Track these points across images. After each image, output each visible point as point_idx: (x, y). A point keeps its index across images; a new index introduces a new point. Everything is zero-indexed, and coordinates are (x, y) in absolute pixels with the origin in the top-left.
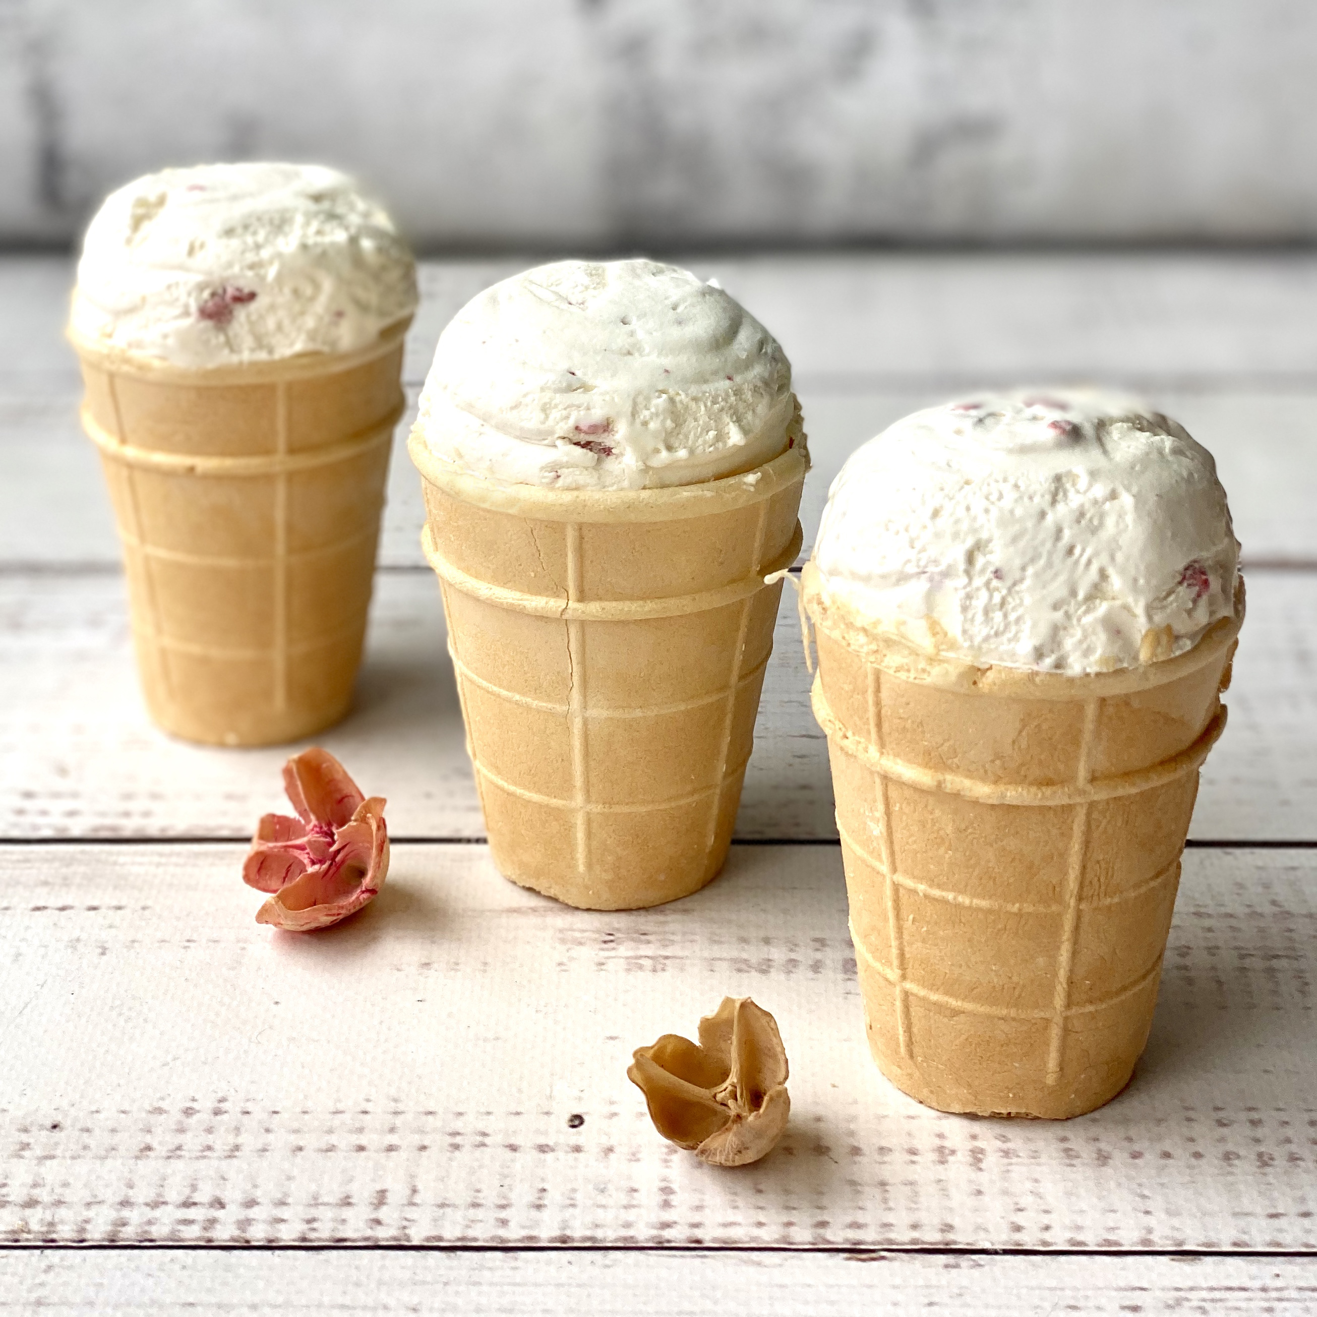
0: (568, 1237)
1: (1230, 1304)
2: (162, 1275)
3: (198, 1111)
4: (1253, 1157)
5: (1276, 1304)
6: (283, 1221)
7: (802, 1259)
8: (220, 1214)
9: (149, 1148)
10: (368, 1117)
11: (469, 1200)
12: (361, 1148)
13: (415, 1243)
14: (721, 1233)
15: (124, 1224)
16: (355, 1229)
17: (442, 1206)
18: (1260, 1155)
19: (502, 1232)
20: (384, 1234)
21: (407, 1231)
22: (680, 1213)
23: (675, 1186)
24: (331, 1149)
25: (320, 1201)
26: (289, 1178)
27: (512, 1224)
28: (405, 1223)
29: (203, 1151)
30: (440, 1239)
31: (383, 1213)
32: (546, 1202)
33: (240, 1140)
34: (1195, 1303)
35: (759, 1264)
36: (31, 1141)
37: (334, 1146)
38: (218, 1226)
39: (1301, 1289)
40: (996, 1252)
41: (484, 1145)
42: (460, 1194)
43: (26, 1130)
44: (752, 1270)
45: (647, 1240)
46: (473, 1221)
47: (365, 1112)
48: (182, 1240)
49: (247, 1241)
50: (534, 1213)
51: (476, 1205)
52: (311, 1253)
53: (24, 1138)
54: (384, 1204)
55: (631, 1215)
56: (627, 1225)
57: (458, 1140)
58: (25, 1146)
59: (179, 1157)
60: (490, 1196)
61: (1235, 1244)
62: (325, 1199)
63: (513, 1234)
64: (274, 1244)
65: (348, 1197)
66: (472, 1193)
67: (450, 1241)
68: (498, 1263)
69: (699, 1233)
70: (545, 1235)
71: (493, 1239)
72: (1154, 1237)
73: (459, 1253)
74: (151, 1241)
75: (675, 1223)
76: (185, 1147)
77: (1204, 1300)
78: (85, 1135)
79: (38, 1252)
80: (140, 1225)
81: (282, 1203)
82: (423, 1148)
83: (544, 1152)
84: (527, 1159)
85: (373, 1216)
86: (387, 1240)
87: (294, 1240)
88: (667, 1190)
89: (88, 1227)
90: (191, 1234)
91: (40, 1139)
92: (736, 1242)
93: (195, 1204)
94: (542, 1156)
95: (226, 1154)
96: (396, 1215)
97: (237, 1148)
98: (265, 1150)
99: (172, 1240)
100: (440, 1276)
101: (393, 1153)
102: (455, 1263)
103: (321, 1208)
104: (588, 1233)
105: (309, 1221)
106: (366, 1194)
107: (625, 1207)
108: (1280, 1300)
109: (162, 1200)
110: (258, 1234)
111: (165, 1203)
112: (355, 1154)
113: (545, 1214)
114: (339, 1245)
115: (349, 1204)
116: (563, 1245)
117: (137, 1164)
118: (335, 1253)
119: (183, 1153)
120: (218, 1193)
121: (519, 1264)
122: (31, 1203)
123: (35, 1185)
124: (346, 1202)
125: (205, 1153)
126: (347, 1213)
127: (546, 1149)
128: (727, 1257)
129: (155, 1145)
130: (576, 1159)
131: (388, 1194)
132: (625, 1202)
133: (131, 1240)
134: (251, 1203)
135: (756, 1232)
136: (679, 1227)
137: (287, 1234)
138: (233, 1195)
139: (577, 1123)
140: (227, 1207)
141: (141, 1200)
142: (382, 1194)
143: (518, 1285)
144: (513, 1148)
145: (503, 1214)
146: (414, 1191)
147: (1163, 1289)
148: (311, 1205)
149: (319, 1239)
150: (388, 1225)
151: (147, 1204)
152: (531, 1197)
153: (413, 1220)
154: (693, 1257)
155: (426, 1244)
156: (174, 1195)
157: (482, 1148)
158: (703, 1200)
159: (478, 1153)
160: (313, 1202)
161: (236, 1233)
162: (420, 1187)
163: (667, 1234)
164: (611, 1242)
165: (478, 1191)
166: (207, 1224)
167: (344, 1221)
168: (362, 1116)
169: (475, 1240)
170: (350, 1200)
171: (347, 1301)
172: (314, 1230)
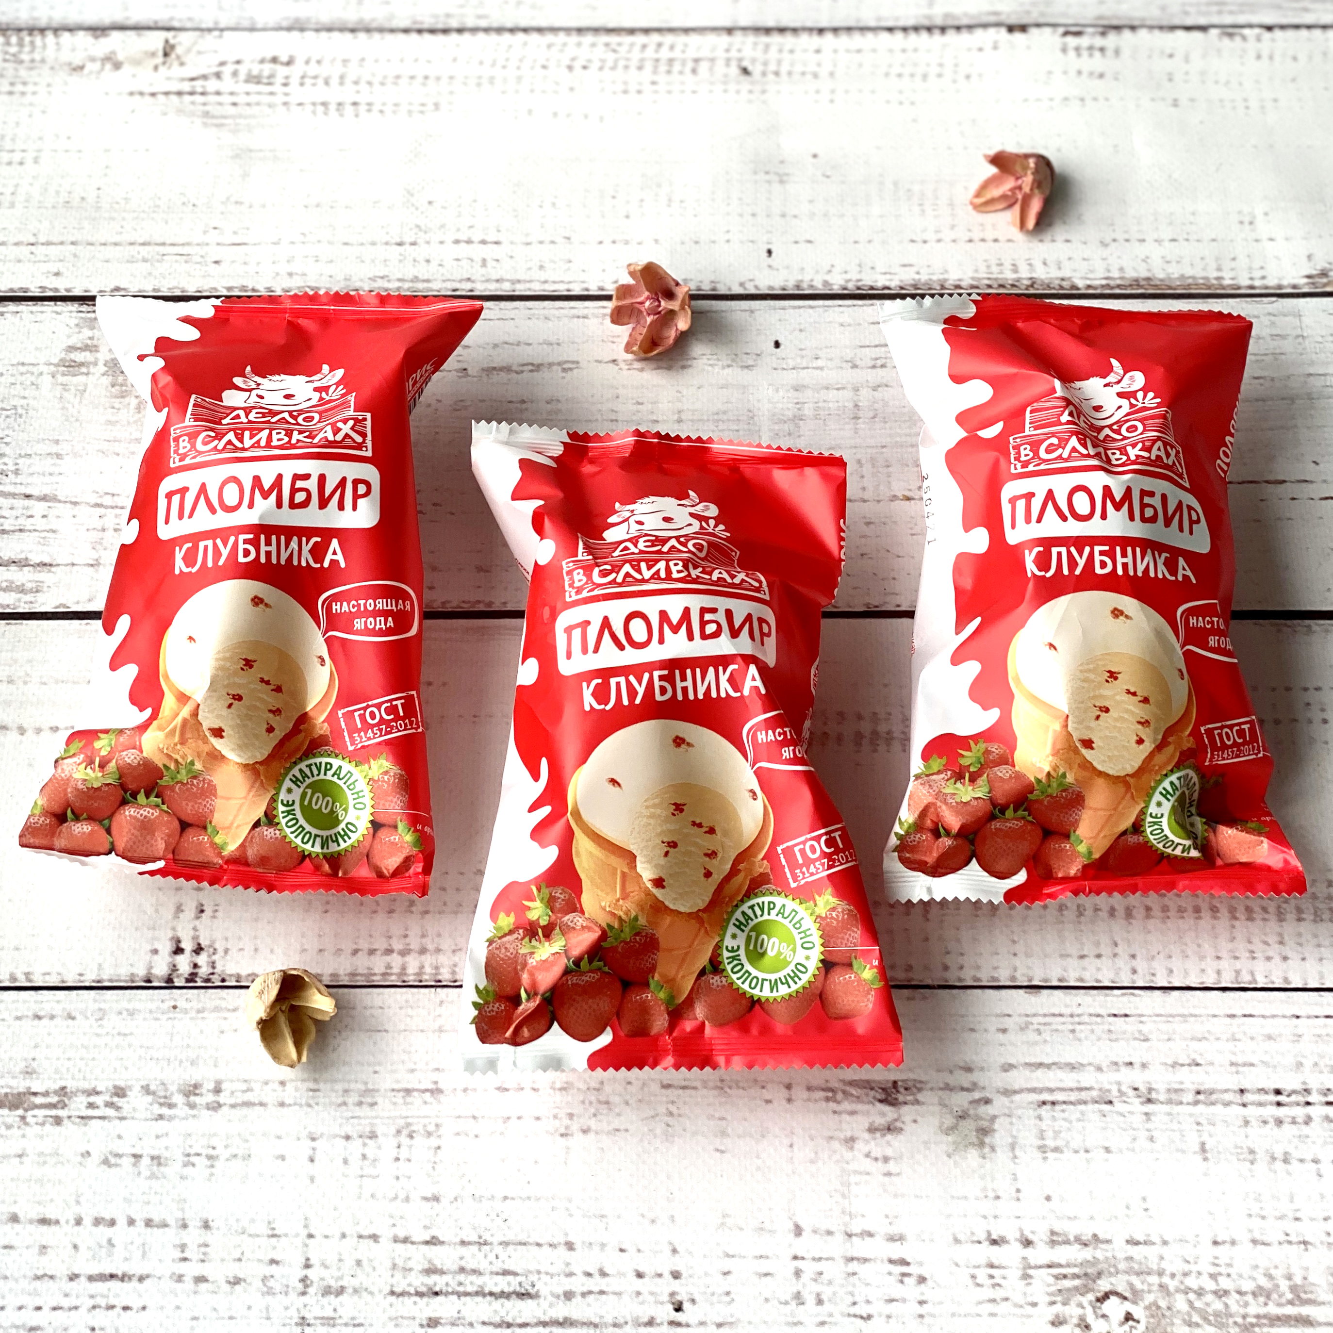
1: (1054, 1027)
4: (1075, 908)
5: (1078, 1028)
34: (1036, 1026)
39: (1091, 1015)
61: (1060, 980)
72: (1018, 975)
77: (1040, 1024)
108: (1079, 1023)
147: (1020, 1015)
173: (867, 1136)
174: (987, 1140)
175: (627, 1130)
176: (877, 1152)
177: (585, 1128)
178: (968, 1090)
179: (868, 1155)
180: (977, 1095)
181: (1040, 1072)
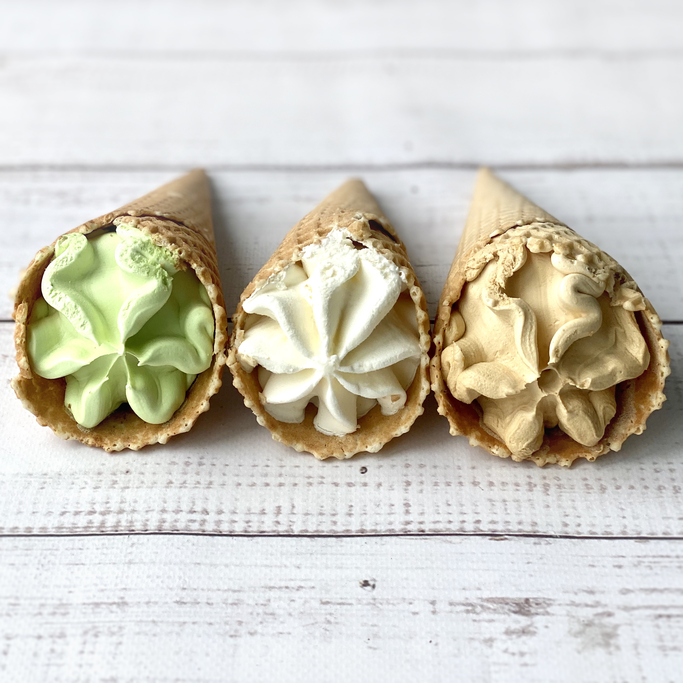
0: (364, 530)
1: (663, 564)
2: (184, 548)
3: (192, 464)
4: (672, 488)
6: (236, 522)
7: (470, 539)
8: (207, 517)
9: (171, 482)
10: (269, 469)
11: (319, 511)
12: (267, 485)
13: (296, 533)
14: (432, 526)
15: (164, 522)
16: (268, 527)
17: (307, 514)
18: (674, 487)
19: (334, 528)
20: (282, 529)
21: (292, 527)
22: (414, 517)
23: (411, 503)
24: (254, 485)
25: (251, 512)
26: (236, 500)
27: (339, 524)
28: (291, 523)
29: (196, 484)
30: (307, 531)
31: (281, 518)
32: (353, 512)
33: (212, 479)
34: (647, 564)
35: (451, 542)
36: (118, 479)
37: (255, 483)
38: (206, 524)
40: (556, 537)
41: (322, 483)
42: (313, 508)
43: (114, 474)
44: (448, 545)
45: (400, 531)
46: (321, 522)
47: (267, 466)
48: (191, 531)
49: (221, 532)
50: (349, 518)
51: (321, 514)
52: (250, 538)
53: (114, 478)
54: (281, 513)
55: (392, 518)
56: (391, 523)
57: (311, 480)
58: (115, 482)
59: (186, 487)
60: (327, 509)
61: (664, 533)
62: (253, 511)
63: (340, 529)
64: (233, 534)
65: (264, 510)
66: (320, 508)
67: (311, 532)
68: (334, 544)
69: (423, 527)
70: (354, 528)
71: (331, 531)
72: (628, 530)
73: (316, 538)
74: (178, 530)
75: (412, 521)
76: (188, 482)
77: (651, 562)
78: (141, 476)
79: (127, 536)
80: (171, 522)
81: (234, 513)
82: (295, 485)
83: (350, 486)
84: (343, 489)
85: (275, 520)
86: (283, 532)
87: (241, 532)
88: (407, 505)
89: (148, 523)
90: (195, 527)
91: (121, 478)
92: (439, 531)
93: (195, 512)
94: (349, 488)
95: (207, 486)
96: (286, 519)
97: (211, 483)
98: (224, 485)
99: (186, 530)
100: (309, 550)
101: (282, 487)
102: (314, 543)
103: (252, 515)
104: (373, 528)
105: (248, 522)
106: (272, 509)
107: (389, 514)
109: (179, 509)
110: (225, 528)
111: (181, 511)
112: (264, 488)
113: (353, 519)
114: (262, 534)
115: (264, 513)
116: (362, 534)
117: (166, 491)
118: (260, 538)
119: (187, 485)
120: (205, 506)
121: (343, 544)
122: (121, 512)
123: (122, 502)
124: (263, 512)
125: (197, 486)
126: (264, 518)
127: (351, 485)
128: (436, 538)
129: (174, 481)
130: (365, 490)
131: (281, 508)
132: (389, 512)
133: (168, 530)
134: (220, 512)
135: (449, 526)
136: (413, 524)
137: (238, 528)
138: (211, 508)
139: (364, 471)
140: (210, 514)
141: (170, 509)
142: (279, 508)
143: (343, 554)
144: (336, 485)
145: (334, 519)
146: (293, 507)
147: (632, 556)
148: (247, 514)
149: (252, 532)
150: (283, 524)
151: (174, 512)
152: (346, 510)
153: (294, 522)
154: (421, 539)
155: (301, 534)
156: (185, 507)
157: (321, 485)
158: (423, 510)
159: (320, 487)
160: (248, 512)
161: (215, 527)
162: (296, 504)
163: (409, 527)
164: (383, 532)
165: (322, 507)
166: (202, 522)
167: (263, 522)
168: (266, 468)
169: (323, 531)
170: (265, 512)
171: (267, 562)
172: (250, 526)
173: (504, 637)
174: (612, 641)
175: (289, 633)
176: (513, 648)
177: (252, 631)
178: (592, 606)
179: (506, 651)
180: (600, 610)
181: (654, 595)
